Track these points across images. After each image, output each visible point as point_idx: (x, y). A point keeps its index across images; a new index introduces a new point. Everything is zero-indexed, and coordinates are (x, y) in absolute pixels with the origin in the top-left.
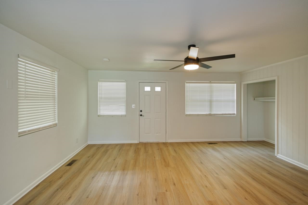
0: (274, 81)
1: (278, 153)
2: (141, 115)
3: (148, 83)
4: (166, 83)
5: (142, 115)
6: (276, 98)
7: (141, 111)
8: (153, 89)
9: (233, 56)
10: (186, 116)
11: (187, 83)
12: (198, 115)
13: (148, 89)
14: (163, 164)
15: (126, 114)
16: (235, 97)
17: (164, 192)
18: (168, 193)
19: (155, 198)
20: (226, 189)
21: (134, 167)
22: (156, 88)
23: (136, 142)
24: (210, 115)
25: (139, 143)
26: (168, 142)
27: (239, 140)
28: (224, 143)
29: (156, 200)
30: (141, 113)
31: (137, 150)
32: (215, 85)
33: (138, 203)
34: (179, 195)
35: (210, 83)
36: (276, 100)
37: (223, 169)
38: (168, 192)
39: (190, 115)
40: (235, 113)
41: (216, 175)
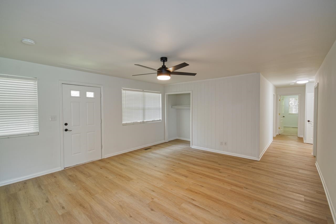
0: (189, 94)
1: (192, 145)
2: (66, 130)
3: (76, 86)
4: (100, 87)
5: (68, 130)
6: (191, 106)
7: (66, 124)
8: (83, 94)
9: (194, 74)
10: (123, 125)
11: (124, 90)
12: (134, 124)
13: (75, 94)
14: (124, 180)
15: (38, 131)
16: (161, 105)
17: (151, 200)
18: (156, 200)
19: (149, 209)
20: (188, 177)
21: (92, 197)
22: (87, 93)
23: (60, 169)
24: (143, 122)
25: (63, 169)
26: (105, 158)
27: (163, 141)
28: (156, 146)
29: (152, 210)
30: (66, 127)
31: (71, 178)
32: (148, 94)
33: (140, 222)
34: (165, 196)
35: (143, 91)
36: (191, 108)
37: (174, 165)
38: (154, 199)
39: (126, 124)
40: (161, 119)
41: (173, 171)
